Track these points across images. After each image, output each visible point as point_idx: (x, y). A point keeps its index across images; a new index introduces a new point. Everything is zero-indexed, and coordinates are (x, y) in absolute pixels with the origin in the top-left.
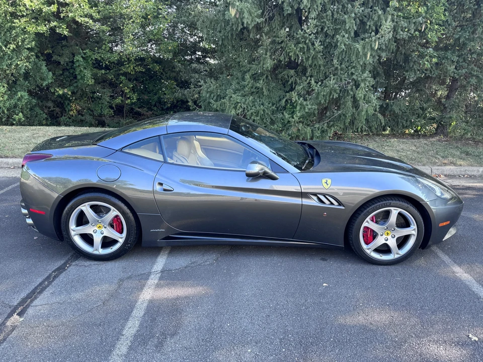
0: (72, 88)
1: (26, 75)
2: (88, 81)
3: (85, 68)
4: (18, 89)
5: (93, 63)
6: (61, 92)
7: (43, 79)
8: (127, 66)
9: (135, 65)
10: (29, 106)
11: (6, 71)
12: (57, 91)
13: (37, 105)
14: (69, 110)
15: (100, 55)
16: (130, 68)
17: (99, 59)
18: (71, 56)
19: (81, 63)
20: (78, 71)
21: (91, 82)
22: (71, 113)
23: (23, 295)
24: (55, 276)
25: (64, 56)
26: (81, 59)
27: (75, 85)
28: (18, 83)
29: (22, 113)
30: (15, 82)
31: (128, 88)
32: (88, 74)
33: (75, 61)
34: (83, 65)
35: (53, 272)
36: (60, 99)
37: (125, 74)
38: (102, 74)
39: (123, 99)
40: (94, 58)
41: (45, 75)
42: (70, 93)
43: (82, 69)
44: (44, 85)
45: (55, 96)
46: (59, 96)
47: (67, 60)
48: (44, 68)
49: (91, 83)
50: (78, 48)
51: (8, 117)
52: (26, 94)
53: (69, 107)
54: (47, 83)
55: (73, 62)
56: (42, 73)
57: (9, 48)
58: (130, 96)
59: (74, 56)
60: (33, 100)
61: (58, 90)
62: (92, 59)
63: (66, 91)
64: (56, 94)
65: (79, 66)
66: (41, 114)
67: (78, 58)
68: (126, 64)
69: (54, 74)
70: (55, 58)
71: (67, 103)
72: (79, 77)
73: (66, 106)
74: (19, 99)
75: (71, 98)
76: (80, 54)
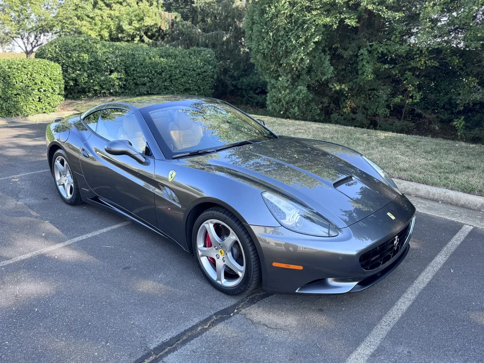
0: (351, 83)
1: (310, 70)
2: (368, 76)
3: (368, 62)
4: (300, 84)
5: (378, 56)
6: (338, 88)
7: (324, 74)
8: (418, 59)
9: (427, 58)
10: (305, 101)
11: (292, 65)
12: (335, 87)
13: (313, 99)
14: (343, 107)
15: (386, 47)
16: (420, 63)
17: (385, 51)
18: (357, 49)
19: (365, 57)
20: (360, 65)
21: (371, 77)
22: (345, 110)
23: (167, 337)
24: (213, 322)
25: (350, 49)
26: (366, 53)
27: (354, 81)
28: (301, 77)
29: (299, 107)
30: (298, 77)
31: (413, 85)
32: (369, 68)
33: (359, 54)
34: (366, 59)
35: (214, 314)
36: (336, 95)
37: (413, 70)
38: (385, 68)
39: (403, 98)
40: (380, 52)
41: (326, 70)
42: (346, 89)
43: (365, 63)
44: (323, 80)
45: (332, 92)
46: (336, 92)
47: (351, 53)
48: (327, 63)
49: (369, 79)
50: (365, 40)
51: (286, 110)
52: (306, 88)
53: (344, 103)
54: (326, 77)
55: (357, 56)
56: (324, 68)
57: (298, 43)
58: (413, 95)
59: (359, 50)
60: (311, 95)
61: (335, 85)
62: (378, 52)
63: (343, 86)
64: (333, 90)
65: (362, 60)
66: (315, 109)
67: (364, 51)
68: (416, 58)
69: (336, 69)
70: (340, 51)
71: (342, 100)
72: (360, 72)
73: (342, 103)
74: (298, 94)
75: (346, 95)
76: (366, 47)
